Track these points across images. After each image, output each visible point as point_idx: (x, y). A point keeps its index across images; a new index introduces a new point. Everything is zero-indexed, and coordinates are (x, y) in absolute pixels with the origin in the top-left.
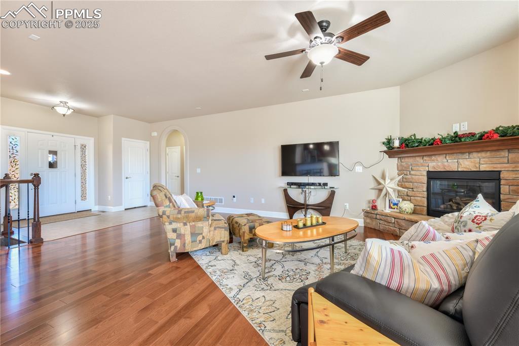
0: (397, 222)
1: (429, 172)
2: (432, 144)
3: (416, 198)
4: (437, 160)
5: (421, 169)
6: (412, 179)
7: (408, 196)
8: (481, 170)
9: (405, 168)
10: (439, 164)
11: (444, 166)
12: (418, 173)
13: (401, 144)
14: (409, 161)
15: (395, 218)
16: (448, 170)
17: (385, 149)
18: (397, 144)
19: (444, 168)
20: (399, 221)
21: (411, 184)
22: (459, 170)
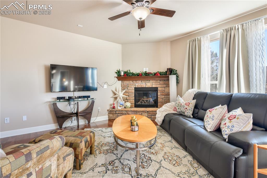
0: (127, 113)
1: (135, 88)
2: (138, 76)
3: (130, 100)
4: (139, 83)
5: (132, 86)
6: (128, 91)
7: (126, 99)
8: (153, 87)
9: (125, 86)
10: (139, 84)
11: (141, 85)
12: (131, 88)
13: (124, 74)
14: (126, 83)
15: (126, 111)
16: (143, 87)
17: (117, 76)
18: (122, 74)
19: (141, 86)
20: (128, 112)
21: (128, 94)
22: (146, 87)
